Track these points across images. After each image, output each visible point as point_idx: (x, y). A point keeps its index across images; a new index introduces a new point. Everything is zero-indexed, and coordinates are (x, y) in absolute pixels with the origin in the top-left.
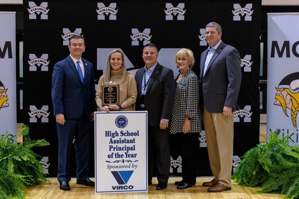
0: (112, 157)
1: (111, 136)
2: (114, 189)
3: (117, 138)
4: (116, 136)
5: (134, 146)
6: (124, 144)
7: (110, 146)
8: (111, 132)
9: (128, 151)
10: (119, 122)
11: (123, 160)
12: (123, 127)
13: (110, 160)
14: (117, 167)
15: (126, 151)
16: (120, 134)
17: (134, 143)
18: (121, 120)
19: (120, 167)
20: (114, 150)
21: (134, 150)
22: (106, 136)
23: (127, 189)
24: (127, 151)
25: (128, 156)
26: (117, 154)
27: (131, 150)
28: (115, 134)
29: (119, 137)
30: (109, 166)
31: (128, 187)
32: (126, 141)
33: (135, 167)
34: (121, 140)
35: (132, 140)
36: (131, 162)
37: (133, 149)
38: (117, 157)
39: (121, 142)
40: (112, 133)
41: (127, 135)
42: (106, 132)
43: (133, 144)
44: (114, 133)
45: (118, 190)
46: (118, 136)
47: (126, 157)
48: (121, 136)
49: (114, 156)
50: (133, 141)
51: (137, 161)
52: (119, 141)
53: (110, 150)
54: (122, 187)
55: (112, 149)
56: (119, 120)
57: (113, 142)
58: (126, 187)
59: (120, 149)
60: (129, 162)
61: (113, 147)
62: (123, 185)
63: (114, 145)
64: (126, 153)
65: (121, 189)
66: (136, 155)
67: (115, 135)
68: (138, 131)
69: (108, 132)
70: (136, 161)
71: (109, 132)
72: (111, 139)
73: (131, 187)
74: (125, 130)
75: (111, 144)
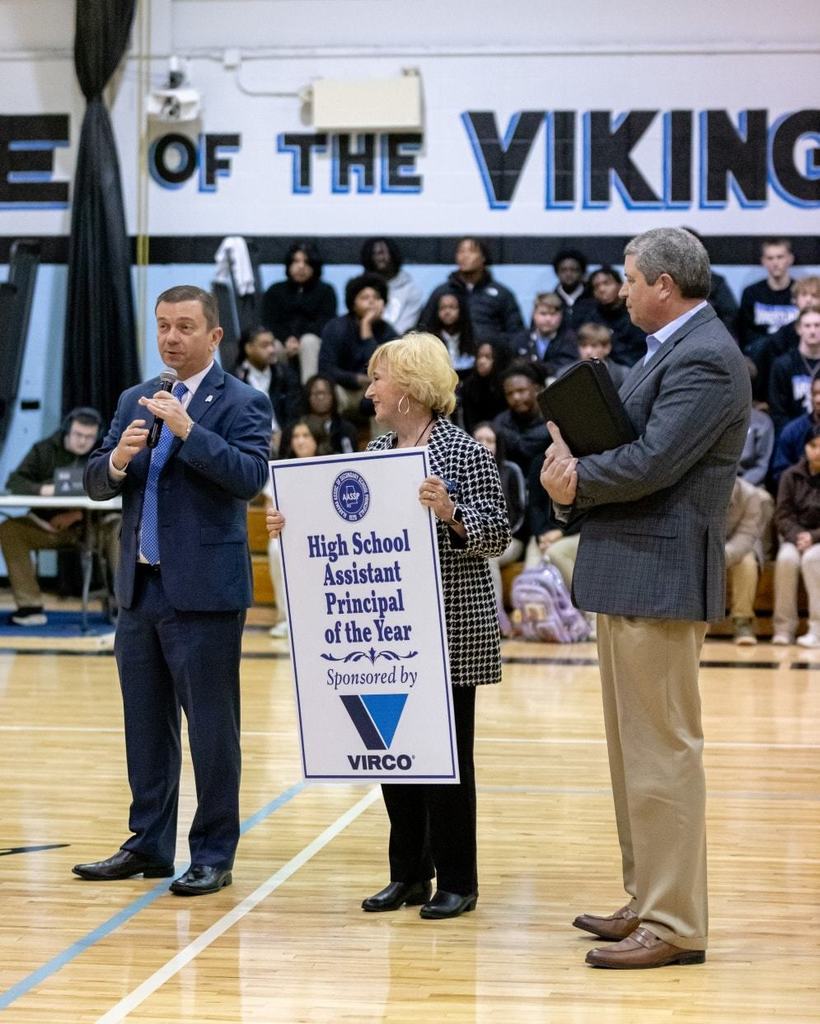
0: (338, 641)
1: (325, 555)
2: (355, 766)
3: (343, 564)
4: (341, 554)
5: (399, 591)
6: (369, 586)
7: (328, 595)
8: (323, 537)
9: (382, 616)
10: (344, 498)
11: (372, 652)
12: (359, 518)
13: (333, 649)
14: (354, 678)
15: (376, 616)
16: (351, 547)
17: (399, 580)
18: (351, 491)
19: (365, 679)
20: (341, 612)
21: (402, 609)
22: (312, 555)
23: (393, 767)
24: (378, 614)
25: (385, 634)
26: (351, 626)
27: (391, 610)
28: (337, 546)
29: (351, 558)
30: (333, 675)
31: (395, 762)
32: (374, 574)
33: (410, 677)
34: (358, 569)
35: (390, 569)
36: (396, 657)
37: (396, 605)
38: (352, 637)
39: (359, 578)
40: (327, 542)
41: (375, 551)
42: (310, 538)
43: (396, 585)
44: (334, 544)
45: (368, 772)
46: (346, 553)
47: (381, 639)
48: (355, 552)
49: (343, 634)
50: (392, 574)
51: (415, 653)
52: (352, 575)
53: (330, 612)
54: (377, 757)
55: (335, 608)
56: (342, 491)
57: (335, 579)
58: (389, 762)
59: (359, 606)
60: (390, 659)
61: (338, 598)
62: (381, 753)
63: (339, 591)
64: (376, 622)
65: (374, 766)
66: (410, 628)
67: (337, 551)
68: (405, 531)
69: (317, 538)
70: (410, 656)
71: (320, 541)
72: (328, 567)
73: (404, 763)
74: (364, 528)
75: (331, 589)
